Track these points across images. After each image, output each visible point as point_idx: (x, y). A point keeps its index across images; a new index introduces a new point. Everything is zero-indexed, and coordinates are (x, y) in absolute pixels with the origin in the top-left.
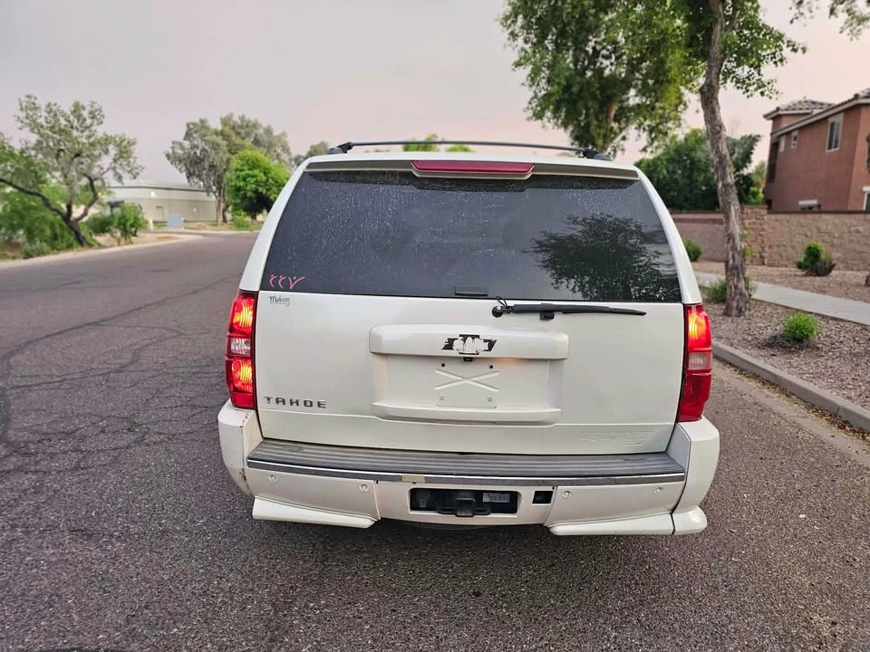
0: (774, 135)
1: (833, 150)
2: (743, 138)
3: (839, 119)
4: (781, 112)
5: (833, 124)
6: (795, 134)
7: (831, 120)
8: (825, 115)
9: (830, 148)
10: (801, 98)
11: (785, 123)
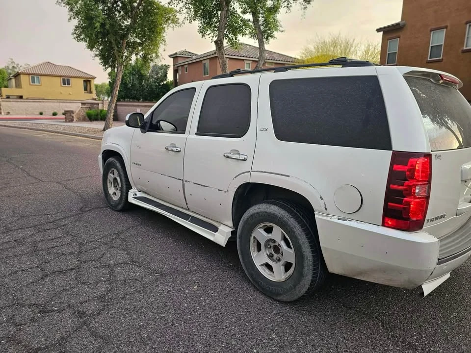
0: (175, 66)
1: (206, 76)
2: (162, 66)
3: (207, 62)
4: (178, 55)
5: (204, 64)
6: (186, 66)
7: (203, 62)
8: (201, 59)
9: (204, 75)
10: (184, 50)
11: (180, 61)
